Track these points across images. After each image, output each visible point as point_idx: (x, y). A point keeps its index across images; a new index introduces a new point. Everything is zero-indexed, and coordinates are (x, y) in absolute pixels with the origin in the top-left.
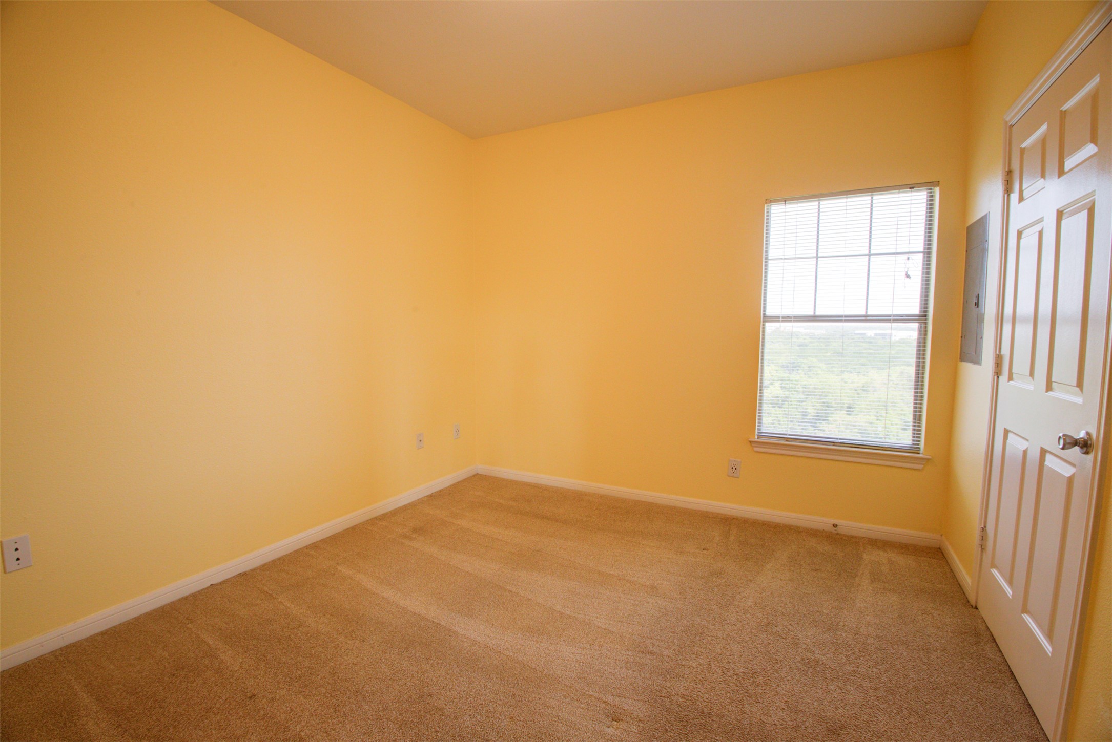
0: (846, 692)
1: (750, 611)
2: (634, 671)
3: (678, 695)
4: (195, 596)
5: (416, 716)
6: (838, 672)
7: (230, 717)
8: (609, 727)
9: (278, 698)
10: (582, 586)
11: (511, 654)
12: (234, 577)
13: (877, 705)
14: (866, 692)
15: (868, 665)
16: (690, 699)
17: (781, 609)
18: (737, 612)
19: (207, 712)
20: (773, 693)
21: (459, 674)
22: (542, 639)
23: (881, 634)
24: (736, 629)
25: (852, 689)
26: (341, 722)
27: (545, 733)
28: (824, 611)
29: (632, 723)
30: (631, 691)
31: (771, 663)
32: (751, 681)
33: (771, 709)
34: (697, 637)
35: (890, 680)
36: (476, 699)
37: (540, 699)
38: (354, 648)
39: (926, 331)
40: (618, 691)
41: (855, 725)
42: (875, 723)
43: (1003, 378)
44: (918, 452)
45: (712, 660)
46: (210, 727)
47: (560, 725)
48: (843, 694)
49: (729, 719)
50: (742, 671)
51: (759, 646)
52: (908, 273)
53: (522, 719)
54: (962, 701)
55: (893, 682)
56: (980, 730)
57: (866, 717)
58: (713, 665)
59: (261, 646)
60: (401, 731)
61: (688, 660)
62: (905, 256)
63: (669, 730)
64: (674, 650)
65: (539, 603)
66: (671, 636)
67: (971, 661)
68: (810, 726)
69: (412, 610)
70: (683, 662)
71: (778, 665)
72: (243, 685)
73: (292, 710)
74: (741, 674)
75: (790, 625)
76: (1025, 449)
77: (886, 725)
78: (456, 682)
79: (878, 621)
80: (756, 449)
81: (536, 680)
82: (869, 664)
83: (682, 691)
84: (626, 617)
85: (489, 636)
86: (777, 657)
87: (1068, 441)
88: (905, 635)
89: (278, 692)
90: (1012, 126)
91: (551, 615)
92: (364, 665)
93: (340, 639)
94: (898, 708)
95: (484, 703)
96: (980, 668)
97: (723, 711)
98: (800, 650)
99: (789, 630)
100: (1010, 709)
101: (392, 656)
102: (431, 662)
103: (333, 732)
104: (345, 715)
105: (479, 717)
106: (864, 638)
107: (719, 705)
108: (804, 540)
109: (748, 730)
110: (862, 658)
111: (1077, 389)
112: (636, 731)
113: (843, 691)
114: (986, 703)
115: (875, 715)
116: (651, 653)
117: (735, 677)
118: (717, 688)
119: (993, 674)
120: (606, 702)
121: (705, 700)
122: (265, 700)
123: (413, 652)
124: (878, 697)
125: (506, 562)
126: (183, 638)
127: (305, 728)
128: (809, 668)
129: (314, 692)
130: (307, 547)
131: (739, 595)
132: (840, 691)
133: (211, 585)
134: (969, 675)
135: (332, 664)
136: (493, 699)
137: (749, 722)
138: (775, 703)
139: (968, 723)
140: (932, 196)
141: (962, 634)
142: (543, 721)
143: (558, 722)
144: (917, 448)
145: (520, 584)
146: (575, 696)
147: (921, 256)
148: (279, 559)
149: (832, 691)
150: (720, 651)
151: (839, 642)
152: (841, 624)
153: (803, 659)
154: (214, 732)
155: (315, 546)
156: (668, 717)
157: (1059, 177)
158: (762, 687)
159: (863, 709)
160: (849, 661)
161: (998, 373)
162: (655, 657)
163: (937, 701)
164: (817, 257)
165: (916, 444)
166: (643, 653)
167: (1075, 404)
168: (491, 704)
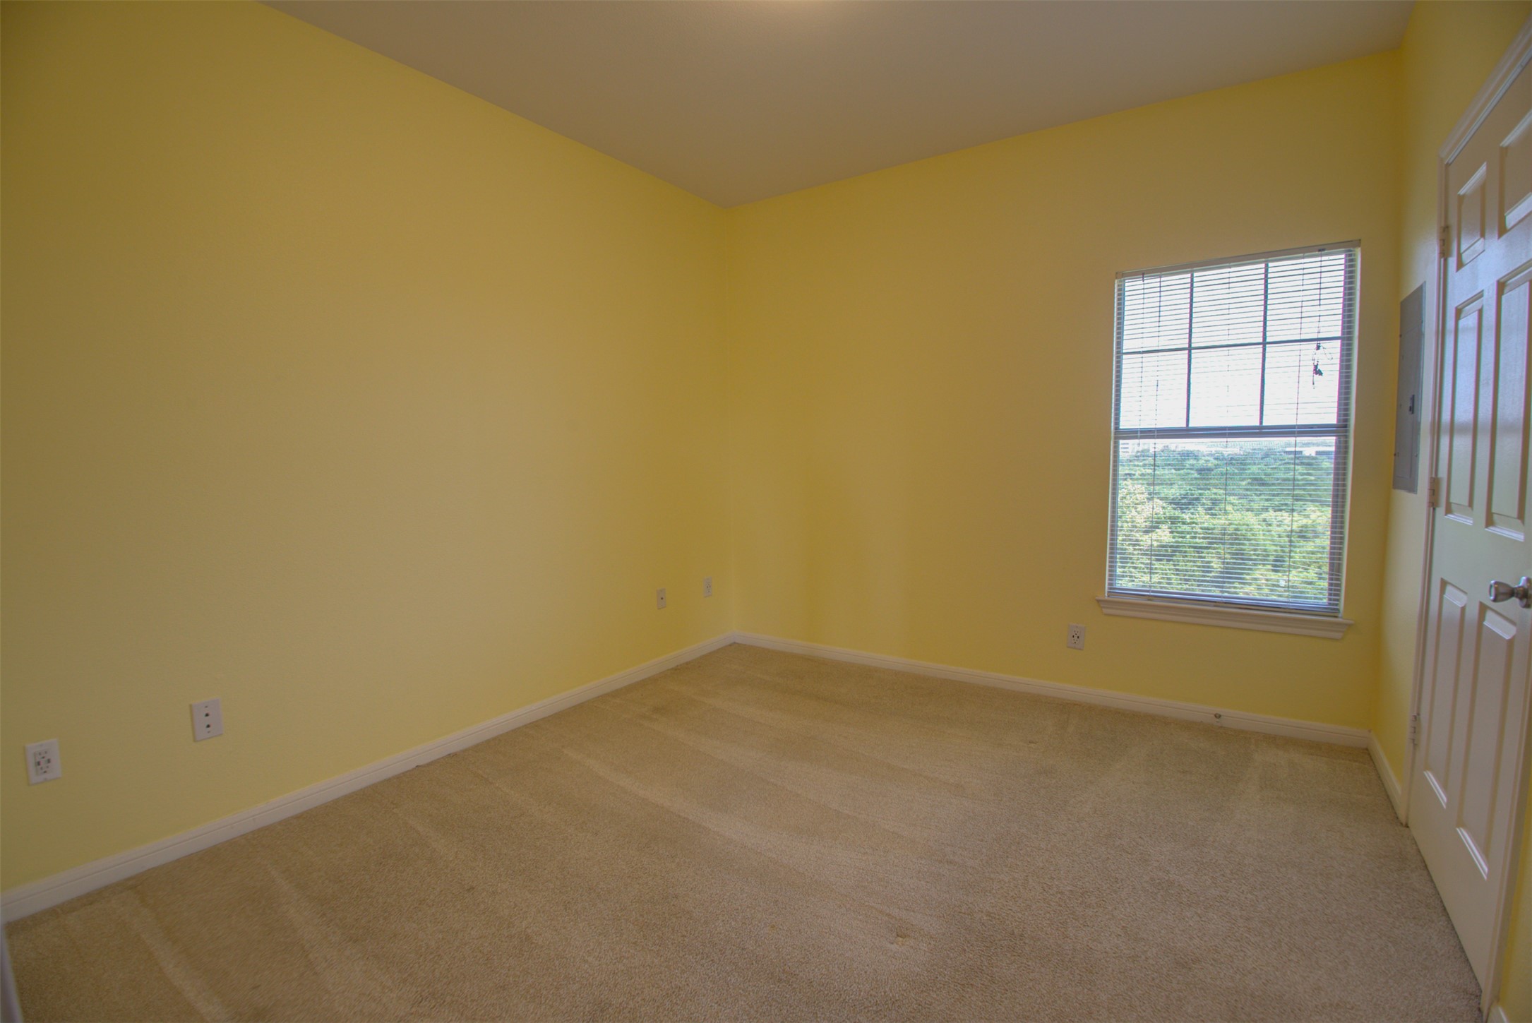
0: (1206, 920)
1: (1087, 819)
2: (928, 882)
3: (982, 912)
4: (398, 777)
5: (659, 918)
6: (1198, 897)
7: (446, 910)
8: (892, 943)
9: (500, 891)
10: (866, 781)
11: (774, 856)
12: (443, 758)
13: (1247, 937)
14: (1234, 921)
15: (1241, 891)
16: (997, 917)
17: (1129, 818)
18: (1069, 820)
19: (420, 904)
20: (1107, 917)
21: (711, 875)
22: (813, 841)
23: (1265, 854)
24: (1065, 839)
25: (1215, 917)
26: (572, 921)
27: (813, 944)
28: (1189, 823)
29: (922, 940)
30: (922, 905)
31: (1108, 882)
32: (1079, 901)
33: (1102, 934)
34: (1013, 848)
35: (1269, 909)
36: (730, 904)
37: (808, 907)
38: (586, 841)
39: (1346, 447)
40: (906, 903)
41: (1213, 960)
42: (1240, 958)
43: (1440, 511)
44: (1336, 614)
45: (1030, 874)
46: (425, 919)
47: (832, 937)
48: (1203, 923)
49: (1046, 943)
50: (1069, 889)
51: (1095, 861)
52: (1319, 367)
53: (786, 928)
54: (1367, 939)
55: (1273, 911)
56: (1387, 974)
57: (1229, 950)
58: (1030, 881)
59: (478, 835)
60: (641, 933)
61: (998, 873)
62: (1314, 345)
63: (967, 950)
64: (981, 861)
65: (810, 800)
66: (978, 845)
67: (1388, 891)
68: (1152, 956)
69: (653, 801)
70: (992, 876)
71: (1118, 885)
72: (459, 877)
73: (516, 905)
74: (1067, 893)
75: (1140, 837)
76: (1463, 605)
77: (1257, 961)
78: (707, 883)
79: (1263, 838)
80: (1106, 611)
81: (804, 887)
82: (1242, 889)
83: (988, 908)
84: (921, 820)
85: (747, 835)
86: (1117, 875)
87: (1502, 590)
88: (1299, 855)
89: (499, 885)
90: (1448, 165)
91: (825, 814)
92: (598, 860)
93: (570, 831)
94: (1275, 943)
95: (740, 908)
96: (1399, 901)
97: (1040, 933)
98: (1150, 868)
99: (1137, 844)
100: (1433, 952)
101: (631, 852)
102: (677, 860)
103: (563, 931)
104: (577, 913)
105: (733, 923)
106: (1240, 858)
107: (1034, 926)
108: (1172, 734)
109: (1069, 957)
110: (1234, 881)
111: (1519, 521)
112: (926, 949)
113: (1203, 919)
114: (1401, 942)
115: (1243, 949)
116: (950, 862)
117: (1059, 895)
118: (1034, 907)
119: (1418, 908)
120: (890, 915)
121: (1018, 919)
122: (485, 893)
123: (656, 848)
124: (1249, 929)
125: (770, 750)
126: (388, 824)
127: (532, 925)
128: (1159, 889)
129: (541, 888)
130: (526, 726)
131: (1073, 799)
132: (1198, 919)
133: (417, 766)
134: (1382, 908)
135: (561, 858)
136: (751, 904)
137: (1072, 947)
138: (1109, 928)
139: (1371, 966)
140: (1352, 260)
141: (1380, 858)
142: (811, 932)
143: (830, 934)
144: (1334, 609)
145: (786, 776)
146: (851, 905)
147: (1338, 343)
148: (494, 739)
149: (1188, 918)
150: (1041, 865)
151: (1204, 861)
152: (1211, 839)
153: (1152, 879)
154: (429, 925)
155: (535, 725)
156: (967, 936)
157: (1500, 236)
158: (1093, 909)
159: (1228, 941)
160: (1215, 883)
161: (1433, 504)
162: (955, 867)
163: (1330, 936)
164: (1190, 349)
165: (1333, 605)
166: (940, 862)
167: (1515, 541)
168: (748, 910)
